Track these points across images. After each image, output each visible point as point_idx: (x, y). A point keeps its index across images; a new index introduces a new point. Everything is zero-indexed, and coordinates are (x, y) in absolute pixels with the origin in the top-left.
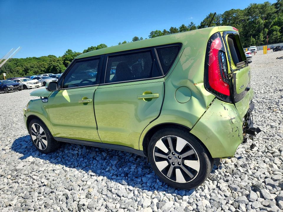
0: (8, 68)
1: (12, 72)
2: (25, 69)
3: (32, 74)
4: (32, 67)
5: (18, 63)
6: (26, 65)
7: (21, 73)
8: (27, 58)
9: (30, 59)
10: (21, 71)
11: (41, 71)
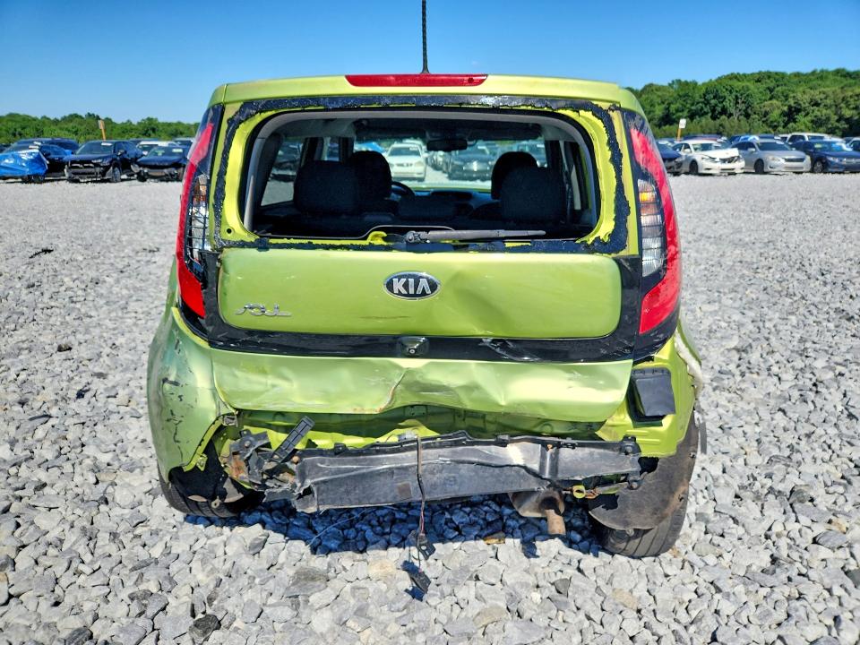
0: (743, 102)
1: (747, 116)
2: (790, 107)
3: (803, 127)
4: (817, 104)
5: (778, 86)
6: (799, 96)
7: (772, 122)
8: (813, 73)
9: (821, 76)
10: (775, 115)
11: (838, 121)
